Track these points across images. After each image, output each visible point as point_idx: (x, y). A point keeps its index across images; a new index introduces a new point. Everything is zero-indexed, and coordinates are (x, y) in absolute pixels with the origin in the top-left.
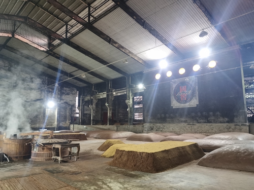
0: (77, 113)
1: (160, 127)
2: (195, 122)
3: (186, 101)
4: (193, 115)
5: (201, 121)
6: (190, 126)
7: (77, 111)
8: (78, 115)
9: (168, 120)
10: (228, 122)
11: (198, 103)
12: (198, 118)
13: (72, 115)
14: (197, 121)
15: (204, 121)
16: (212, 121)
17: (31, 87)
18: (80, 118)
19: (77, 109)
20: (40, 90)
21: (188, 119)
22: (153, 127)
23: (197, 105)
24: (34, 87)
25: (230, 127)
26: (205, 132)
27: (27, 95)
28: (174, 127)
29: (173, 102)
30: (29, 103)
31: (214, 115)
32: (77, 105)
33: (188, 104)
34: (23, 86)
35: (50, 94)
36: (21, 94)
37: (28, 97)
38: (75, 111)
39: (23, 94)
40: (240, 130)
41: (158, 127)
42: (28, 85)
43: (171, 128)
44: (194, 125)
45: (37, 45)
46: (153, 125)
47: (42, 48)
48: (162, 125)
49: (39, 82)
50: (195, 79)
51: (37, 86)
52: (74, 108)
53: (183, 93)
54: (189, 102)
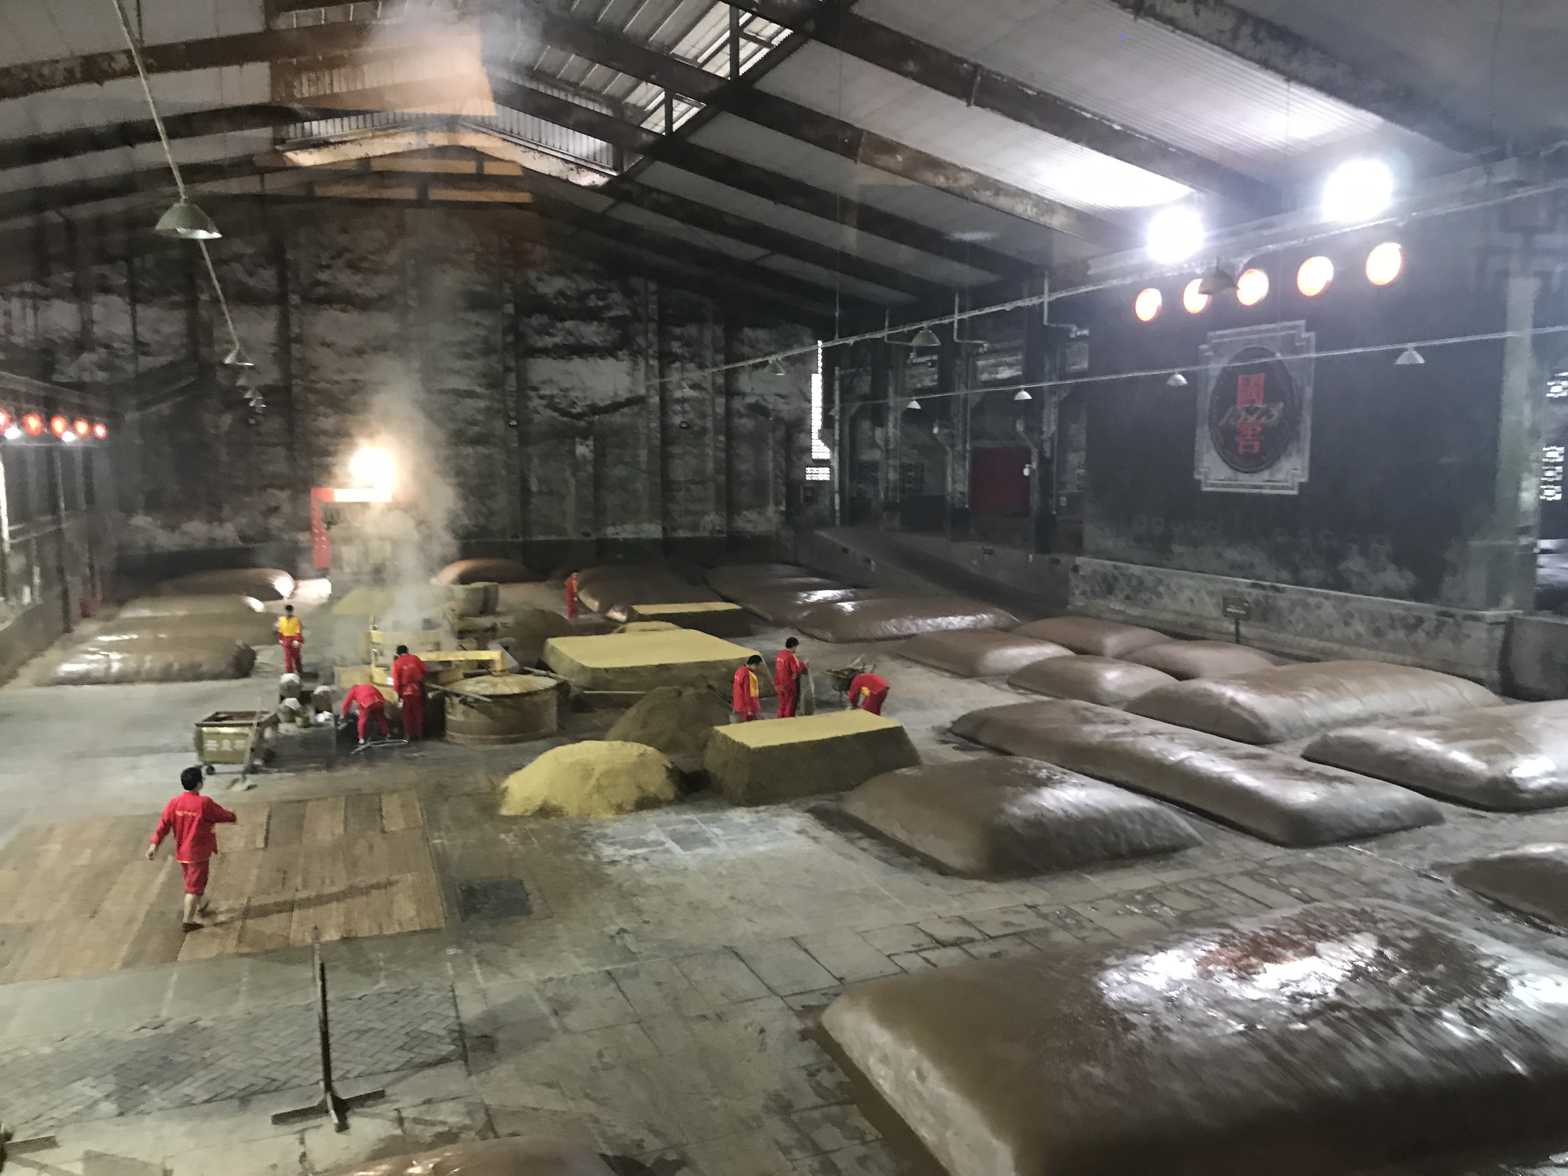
0: (820, 463)
1: (1141, 582)
2: (1283, 574)
3: (1256, 457)
4: (1280, 540)
5: (1312, 573)
6: (1260, 593)
7: (820, 450)
8: (823, 474)
9: (1177, 549)
10: (1416, 595)
11: (1304, 479)
12: (1297, 557)
13: (794, 475)
14: (1295, 571)
15: (1321, 575)
16: (1354, 580)
17: (584, 342)
18: (836, 486)
19: (820, 443)
20: (625, 351)
21: (1258, 558)
22: (1115, 578)
23: (1301, 485)
24: (597, 340)
25: (1420, 621)
26: (1319, 636)
27: (568, 386)
28: (1198, 591)
29: (1206, 457)
30: (582, 424)
31: (1363, 553)
32: (817, 421)
33: (1266, 475)
34: (548, 341)
35: (677, 369)
36: (544, 382)
37: (573, 394)
38: (809, 450)
39: (551, 381)
40: (1456, 639)
41: (1134, 582)
42: (570, 333)
43: (1187, 594)
44: (1277, 590)
45: (560, 164)
46: (1115, 567)
47: (585, 173)
48: (1150, 573)
49: (620, 313)
50: (1308, 340)
51: (614, 335)
52: (802, 436)
53: (1250, 412)
54: (1269, 467)
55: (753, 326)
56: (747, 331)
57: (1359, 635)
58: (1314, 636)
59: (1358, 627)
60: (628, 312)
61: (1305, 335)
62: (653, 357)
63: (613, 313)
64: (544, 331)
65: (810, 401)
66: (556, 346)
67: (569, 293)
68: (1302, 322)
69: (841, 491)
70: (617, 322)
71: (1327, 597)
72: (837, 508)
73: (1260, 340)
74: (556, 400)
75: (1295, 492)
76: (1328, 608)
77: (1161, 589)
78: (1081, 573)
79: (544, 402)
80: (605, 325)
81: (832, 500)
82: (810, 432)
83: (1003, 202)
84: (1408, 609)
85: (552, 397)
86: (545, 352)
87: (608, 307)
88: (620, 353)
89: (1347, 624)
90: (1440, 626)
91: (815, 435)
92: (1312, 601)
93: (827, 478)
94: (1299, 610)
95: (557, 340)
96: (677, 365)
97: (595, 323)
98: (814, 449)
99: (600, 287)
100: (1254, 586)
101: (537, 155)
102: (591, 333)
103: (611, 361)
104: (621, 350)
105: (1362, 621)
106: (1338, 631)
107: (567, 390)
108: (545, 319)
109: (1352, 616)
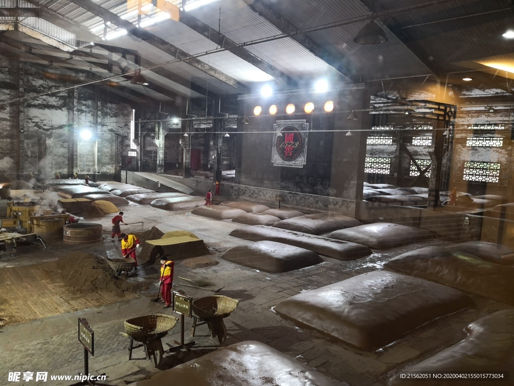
0: (133, 150)
1: (254, 191)
2: (298, 190)
3: (291, 157)
4: (297, 180)
5: (307, 189)
6: (291, 195)
7: (133, 146)
8: (133, 154)
9: (266, 182)
10: (336, 196)
11: (305, 164)
12: (302, 185)
13: (124, 154)
14: (302, 189)
15: (309, 190)
16: (319, 192)
17: (50, 104)
18: (139, 158)
19: (133, 143)
20: (65, 108)
21: (291, 185)
22: (246, 190)
23: (304, 165)
24: (55, 103)
25: (337, 203)
26: (309, 206)
27: (44, 119)
28: (272, 194)
29: (275, 156)
30: (49, 133)
31: (322, 184)
32: (132, 136)
33: (293, 162)
34: (37, 102)
35: (84, 116)
36: (34, 117)
37: (45, 122)
38: (129, 146)
39: (37, 117)
40: (348, 207)
41: (252, 191)
42: (45, 100)
43: (269, 195)
44: (296, 194)
45: (57, 42)
46: (246, 187)
47: (65, 46)
48: (257, 189)
49: (63, 95)
50: (306, 125)
51: (61, 102)
52: (127, 141)
53: (289, 144)
54: (294, 160)
55: (111, 103)
56: (109, 105)
57: (320, 206)
58: (307, 207)
59: (320, 204)
60: (67, 95)
61: (305, 124)
62: (76, 111)
63: (61, 95)
64: (35, 99)
65: (130, 129)
66: (39, 104)
67: (45, 86)
68: (305, 120)
69: (141, 160)
70: (62, 98)
71: (311, 196)
72: (139, 165)
73: (292, 124)
74: (39, 124)
75: (302, 167)
76: (311, 199)
77: (261, 194)
78: (234, 188)
79: (34, 124)
80: (58, 98)
81: (137, 163)
82: (130, 140)
83: (216, 75)
84: (334, 199)
85: (37, 122)
86: (35, 106)
87: (59, 92)
88: (63, 109)
89: (317, 203)
90: (342, 204)
91: (131, 141)
92: (307, 197)
93: (136, 155)
94: (303, 200)
95: (40, 102)
96: (84, 114)
97: (54, 98)
98: (131, 146)
99: (56, 85)
100: (290, 193)
101: (48, 38)
102: (53, 101)
103: (59, 111)
104: (64, 107)
105: (321, 202)
106: (314, 205)
107: (43, 120)
108: (35, 95)
109: (318, 201)
